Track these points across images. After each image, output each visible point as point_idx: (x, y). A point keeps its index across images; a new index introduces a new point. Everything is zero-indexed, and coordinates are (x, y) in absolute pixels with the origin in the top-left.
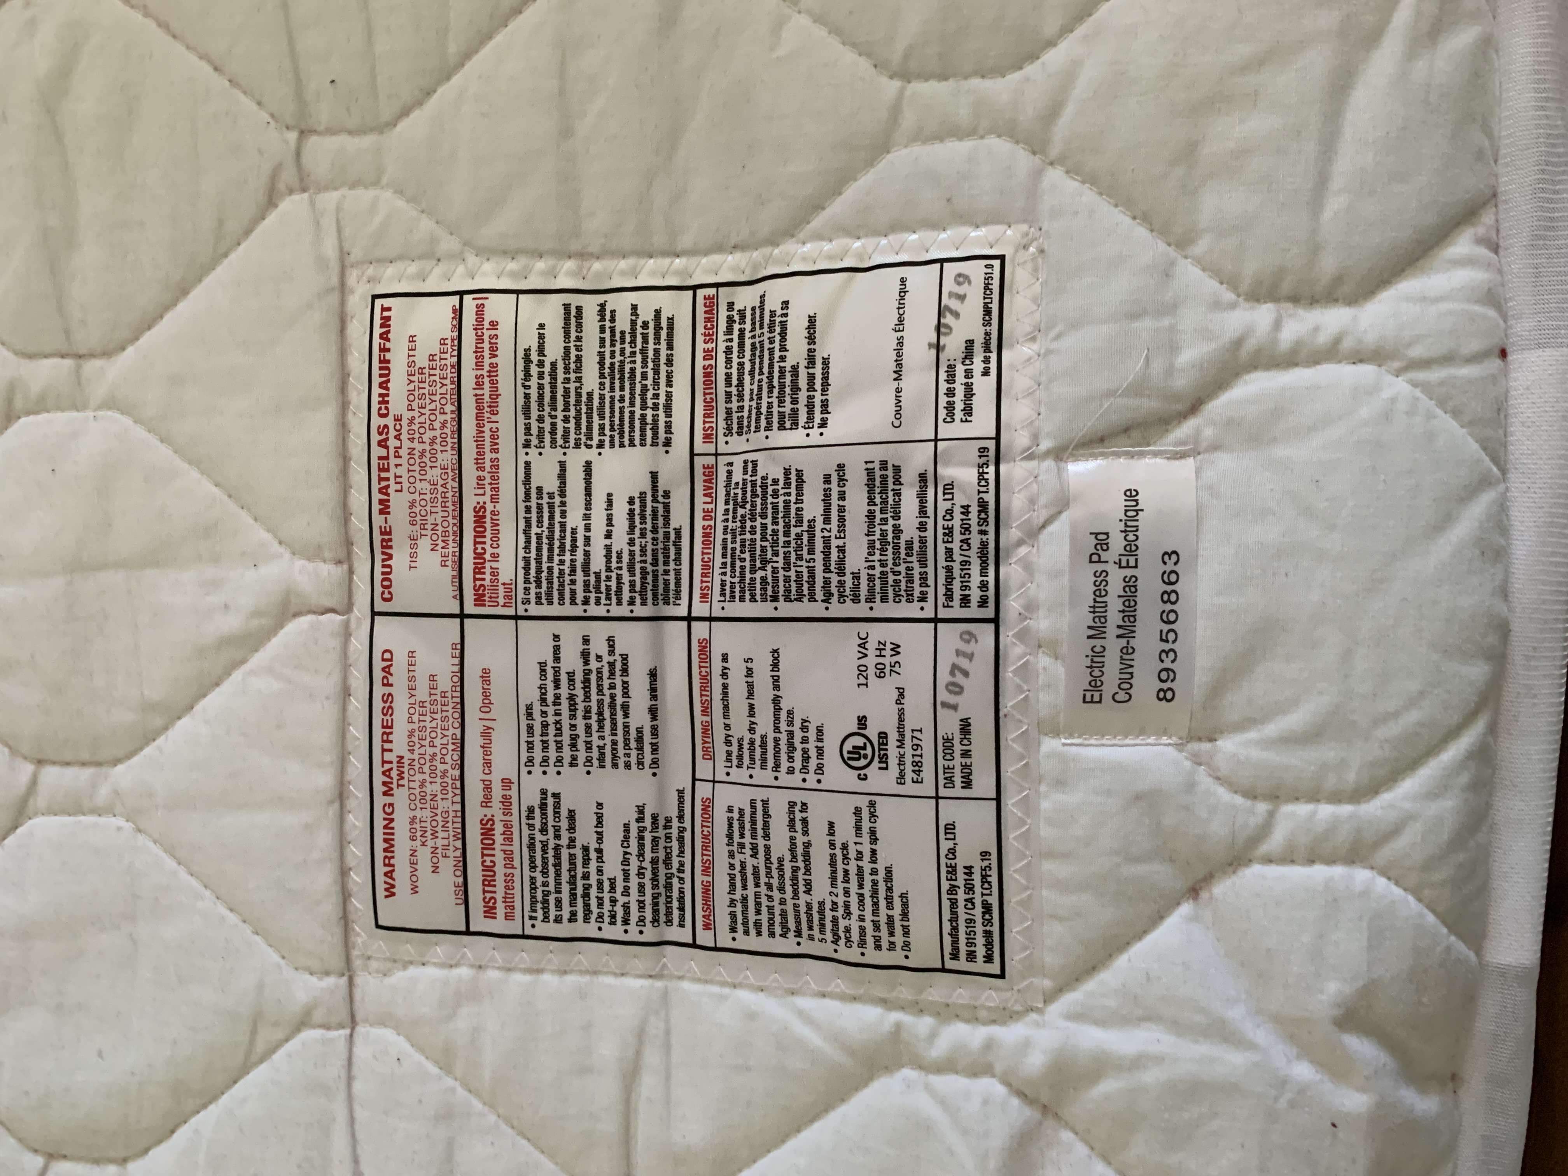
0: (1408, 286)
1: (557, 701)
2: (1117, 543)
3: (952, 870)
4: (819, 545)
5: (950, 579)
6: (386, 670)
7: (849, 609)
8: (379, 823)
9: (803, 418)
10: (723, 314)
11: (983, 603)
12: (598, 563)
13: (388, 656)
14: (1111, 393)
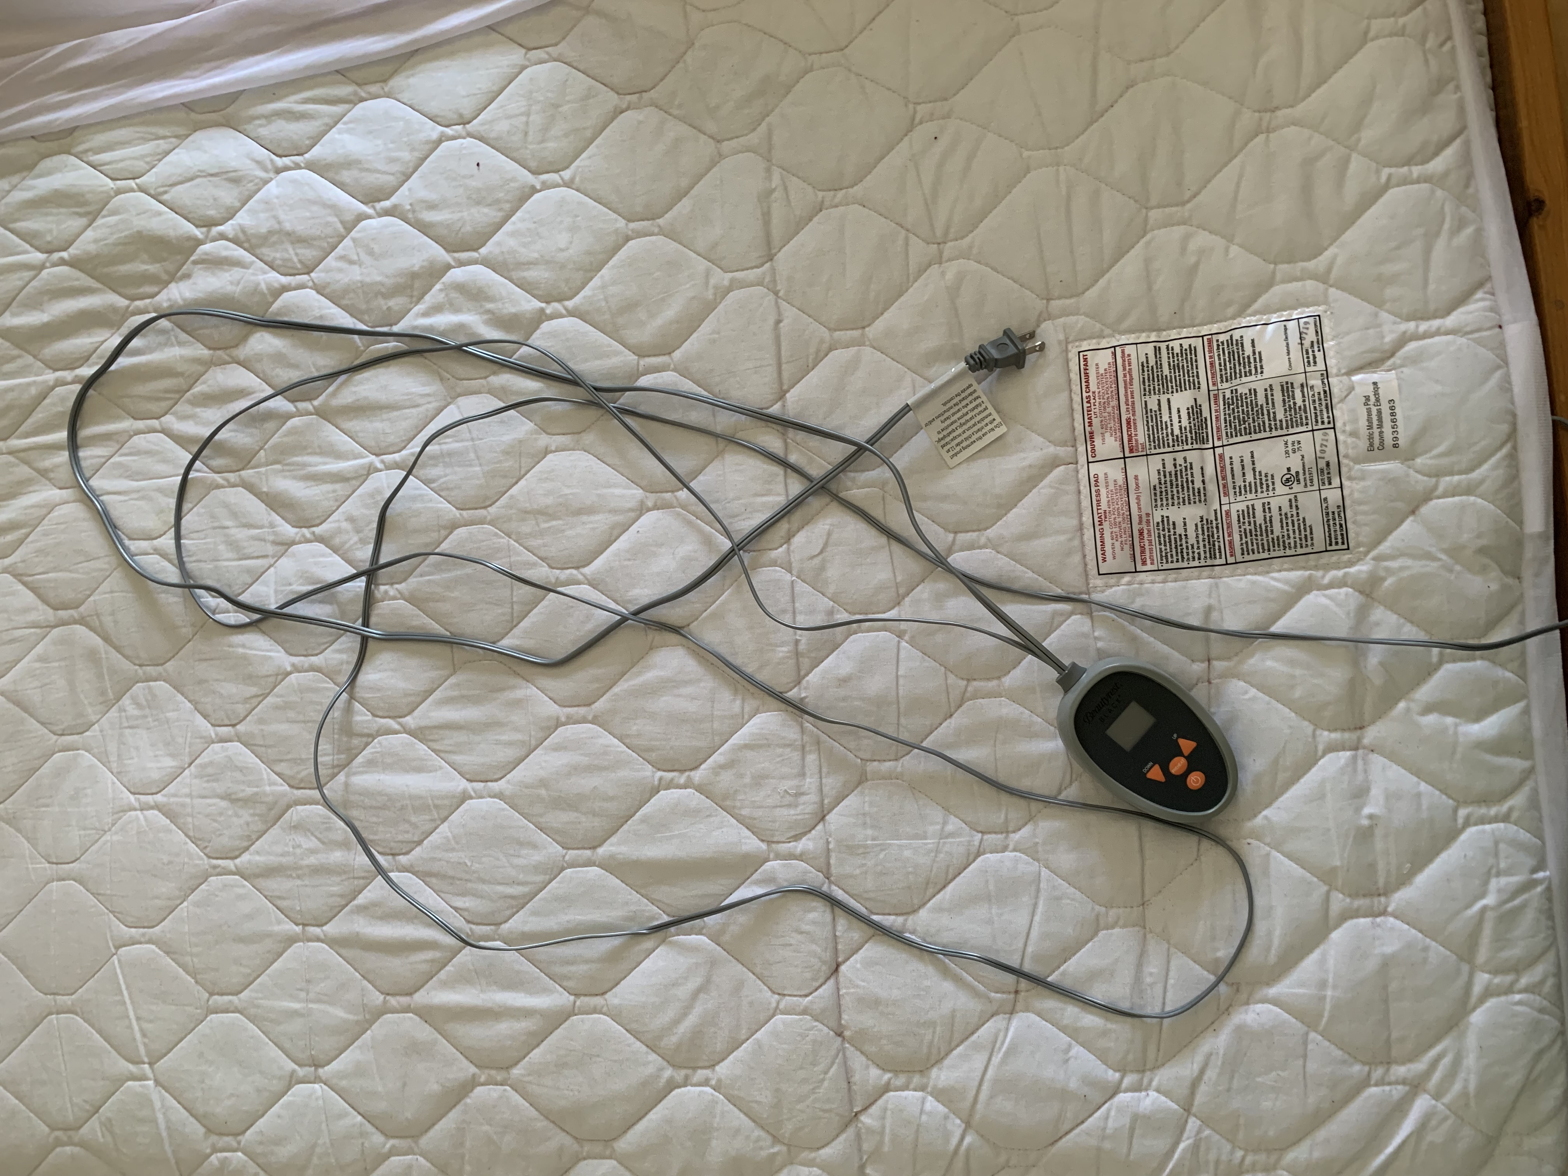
0: (1461, 310)
1: (1165, 483)
2: (1373, 399)
3: (1327, 514)
4: (1265, 412)
5: (1316, 416)
6: (1096, 481)
7: (1280, 432)
8: (1098, 536)
9: (1253, 372)
10: (1215, 344)
11: (1329, 423)
12: (1177, 432)
13: (1096, 476)
14: (1365, 352)
